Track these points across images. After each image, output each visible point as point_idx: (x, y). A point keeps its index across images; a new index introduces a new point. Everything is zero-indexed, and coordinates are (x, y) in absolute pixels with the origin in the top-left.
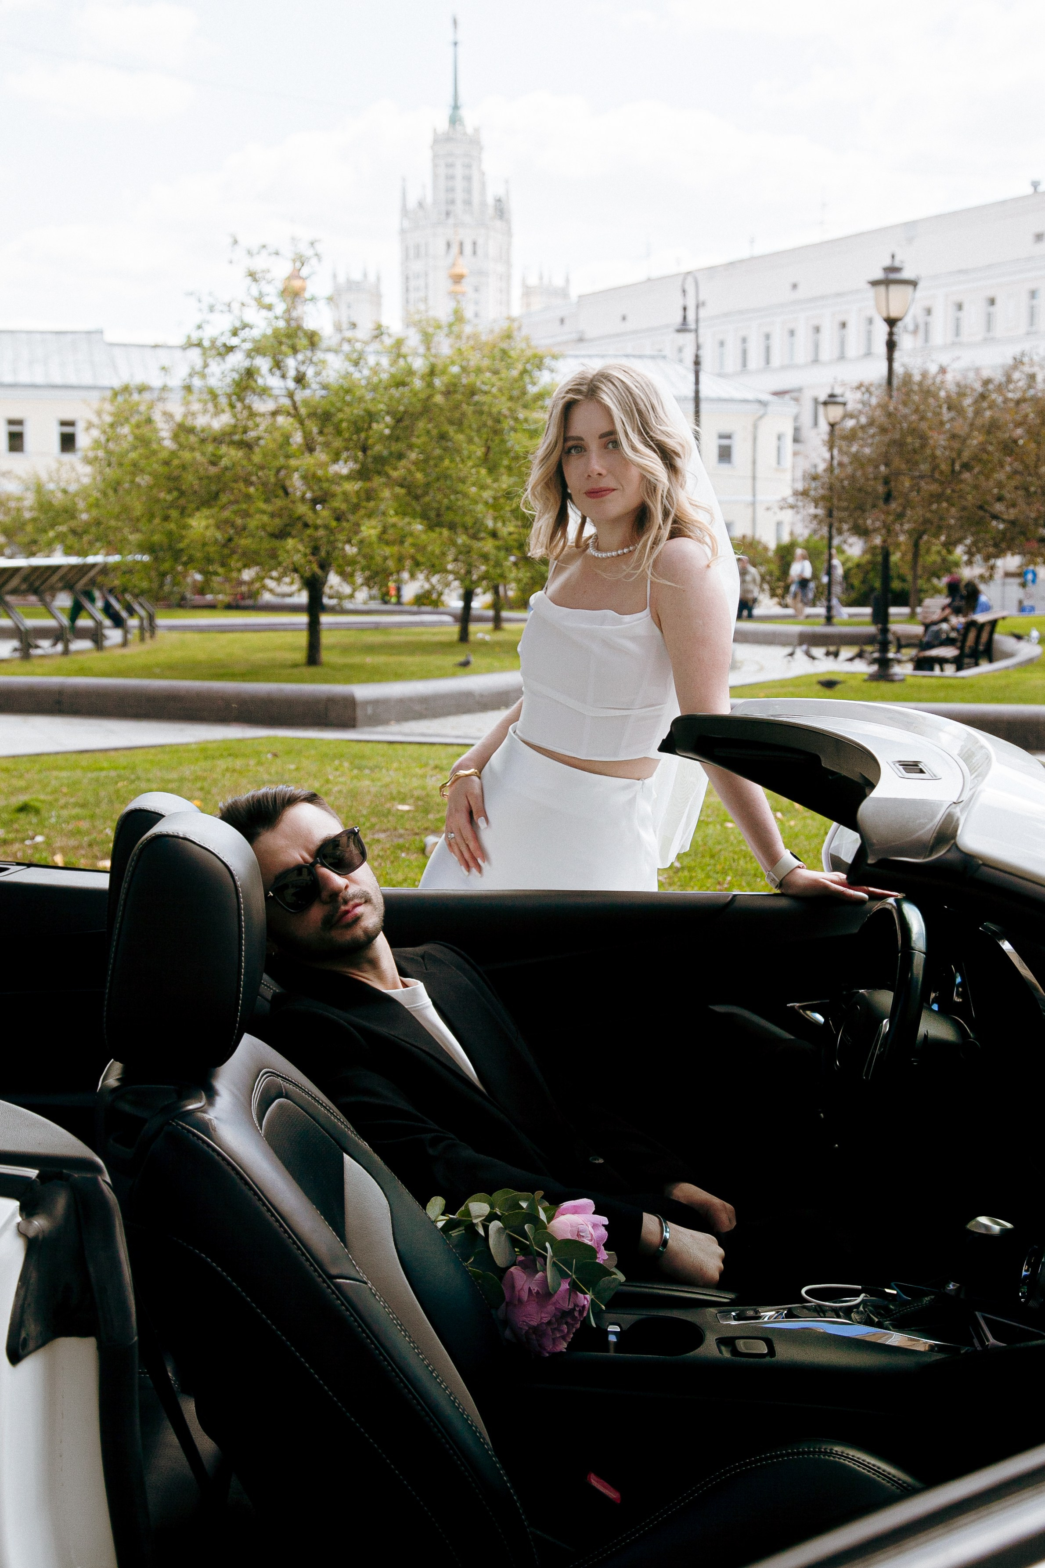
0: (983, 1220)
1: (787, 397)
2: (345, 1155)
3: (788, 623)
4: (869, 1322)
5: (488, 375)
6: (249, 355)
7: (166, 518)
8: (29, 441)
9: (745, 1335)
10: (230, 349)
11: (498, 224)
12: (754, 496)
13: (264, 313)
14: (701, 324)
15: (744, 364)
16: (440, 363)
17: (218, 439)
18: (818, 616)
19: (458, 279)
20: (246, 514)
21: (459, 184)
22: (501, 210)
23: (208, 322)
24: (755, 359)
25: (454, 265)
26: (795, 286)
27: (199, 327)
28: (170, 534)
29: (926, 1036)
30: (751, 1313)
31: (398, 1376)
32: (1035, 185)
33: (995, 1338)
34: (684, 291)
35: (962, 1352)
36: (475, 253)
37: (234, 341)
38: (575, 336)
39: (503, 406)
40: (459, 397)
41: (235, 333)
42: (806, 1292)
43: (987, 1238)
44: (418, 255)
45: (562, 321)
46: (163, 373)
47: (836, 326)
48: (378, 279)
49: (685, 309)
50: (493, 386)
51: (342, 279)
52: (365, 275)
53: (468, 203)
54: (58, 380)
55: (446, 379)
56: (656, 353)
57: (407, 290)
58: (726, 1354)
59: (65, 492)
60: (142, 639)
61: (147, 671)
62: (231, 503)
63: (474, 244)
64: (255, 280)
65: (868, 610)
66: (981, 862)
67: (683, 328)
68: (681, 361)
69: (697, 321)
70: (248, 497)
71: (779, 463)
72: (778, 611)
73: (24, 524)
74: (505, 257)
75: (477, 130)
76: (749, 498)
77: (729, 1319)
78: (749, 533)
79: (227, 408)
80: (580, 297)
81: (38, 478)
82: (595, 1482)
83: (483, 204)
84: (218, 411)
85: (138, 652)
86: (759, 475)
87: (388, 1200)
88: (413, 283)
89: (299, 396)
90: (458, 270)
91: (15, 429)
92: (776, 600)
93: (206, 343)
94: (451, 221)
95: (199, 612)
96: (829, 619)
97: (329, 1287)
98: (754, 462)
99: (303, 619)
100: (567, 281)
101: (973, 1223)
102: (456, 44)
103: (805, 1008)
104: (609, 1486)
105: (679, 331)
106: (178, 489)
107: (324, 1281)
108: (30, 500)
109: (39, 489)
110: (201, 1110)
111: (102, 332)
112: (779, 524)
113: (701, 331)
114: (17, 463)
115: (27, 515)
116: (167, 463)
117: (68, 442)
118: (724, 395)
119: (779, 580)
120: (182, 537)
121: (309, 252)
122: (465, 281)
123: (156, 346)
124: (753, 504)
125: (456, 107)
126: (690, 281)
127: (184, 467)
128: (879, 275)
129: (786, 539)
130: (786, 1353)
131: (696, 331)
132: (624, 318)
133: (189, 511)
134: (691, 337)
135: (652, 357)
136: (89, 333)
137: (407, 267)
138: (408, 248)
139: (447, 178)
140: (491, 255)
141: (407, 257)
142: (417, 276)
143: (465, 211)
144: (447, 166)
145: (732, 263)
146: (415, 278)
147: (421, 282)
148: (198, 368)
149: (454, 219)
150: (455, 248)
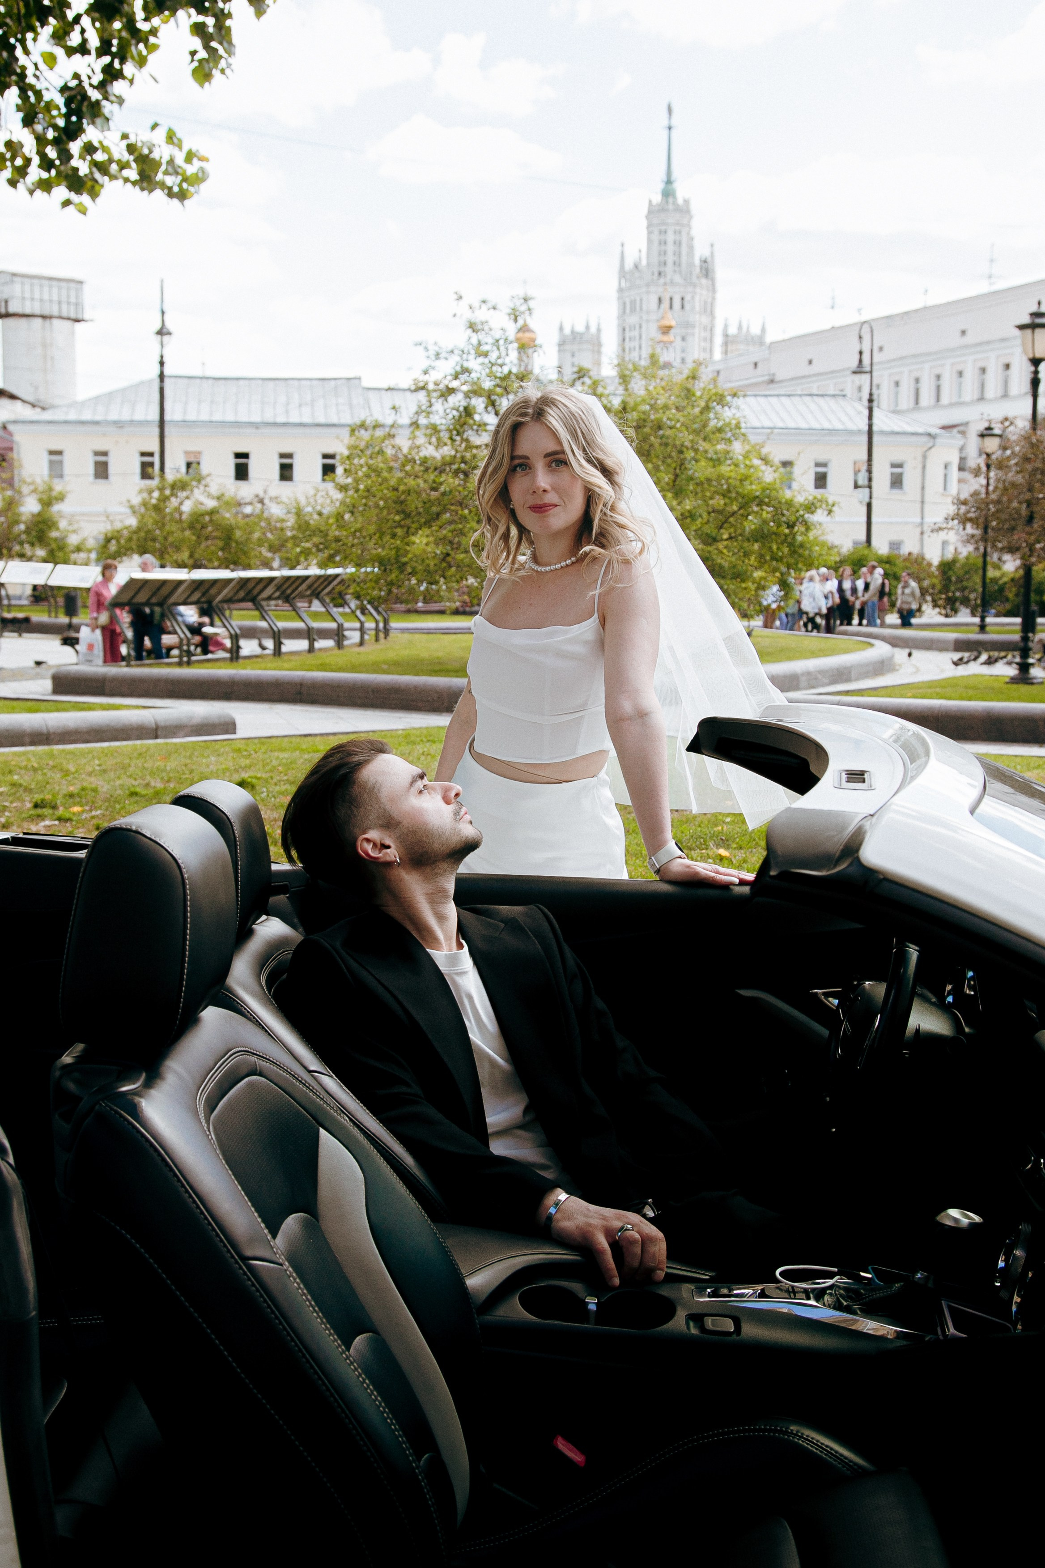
0: (954, 1213)
1: (955, 430)
2: (321, 1130)
3: (947, 631)
4: (838, 1307)
5: (674, 411)
6: (467, 395)
7: (394, 536)
8: (297, 471)
9: (714, 1312)
10: (451, 391)
11: (704, 281)
12: (922, 518)
13: (481, 360)
14: (875, 367)
15: (917, 402)
16: (631, 402)
17: (440, 469)
18: (974, 624)
19: (666, 330)
20: (462, 533)
21: (670, 248)
22: (707, 269)
23: (433, 368)
24: (926, 398)
25: (663, 318)
26: (964, 332)
27: (426, 372)
28: (398, 549)
29: (918, 1031)
30: (725, 1291)
31: (304, 1356)
33: (955, 1328)
34: (860, 338)
35: (927, 1339)
36: (683, 307)
37: (455, 384)
38: (766, 378)
39: (686, 438)
40: (647, 430)
41: (456, 377)
42: (781, 1274)
43: (956, 1231)
44: (633, 310)
45: (756, 364)
46: (393, 412)
47: (1001, 368)
48: (599, 330)
49: (861, 353)
50: (678, 421)
51: (567, 331)
52: (588, 327)
53: (678, 264)
54: (322, 420)
55: (635, 415)
56: (838, 393)
57: (624, 340)
58: (694, 1331)
59: (320, 514)
60: (377, 640)
61: (376, 668)
62: (450, 522)
63: (683, 299)
64: (475, 331)
65: (1018, 620)
66: (882, 877)
67: (859, 370)
68: (860, 399)
69: (872, 364)
70: (464, 518)
71: (945, 489)
72: (942, 620)
73: (286, 541)
74: (709, 310)
75: (686, 202)
76: (919, 520)
77: (703, 1296)
78: (915, 551)
79: (449, 442)
81: (298, 503)
82: (561, 1445)
83: (691, 264)
84: (440, 444)
85: (373, 651)
86: (927, 499)
87: (363, 1173)
88: (628, 334)
90: (666, 323)
91: (286, 461)
92: (937, 610)
93: (431, 386)
94: (662, 281)
95: (429, 617)
96: (983, 627)
97: (241, 1268)
98: (923, 488)
100: (764, 329)
101: (943, 1214)
102: (670, 128)
103: (827, 995)
104: (575, 1449)
105: (855, 372)
106: (403, 512)
107: (237, 1262)
108: (291, 521)
109: (299, 513)
110: (135, 1093)
111: (359, 379)
112: (945, 543)
113: (875, 374)
114: (285, 490)
115: (289, 534)
116: (396, 489)
117: (328, 470)
118: (897, 429)
119: (940, 592)
120: (407, 552)
121: (523, 308)
122: (672, 331)
123: (389, 389)
124: (922, 524)
125: (669, 182)
126: (866, 328)
127: (409, 492)
128: (1027, 320)
129: (949, 556)
130: (751, 1331)
131: (871, 372)
132: (810, 362)
133: (412, 530)
134: (866, 378)
135: (834, 396)
136: (349, 379)
137: (624, 320)
138: (624, 304)
139: (660, 243)
140: (697, 308)
141: (624, 312)
142: (632, 328)
143: (675, 271)
144: (660, 232)
145: (906, 313)
146: (630, 330)
147: (636, 333)
148: (424, 408)
149: (665, 278)
150: (665, 303)
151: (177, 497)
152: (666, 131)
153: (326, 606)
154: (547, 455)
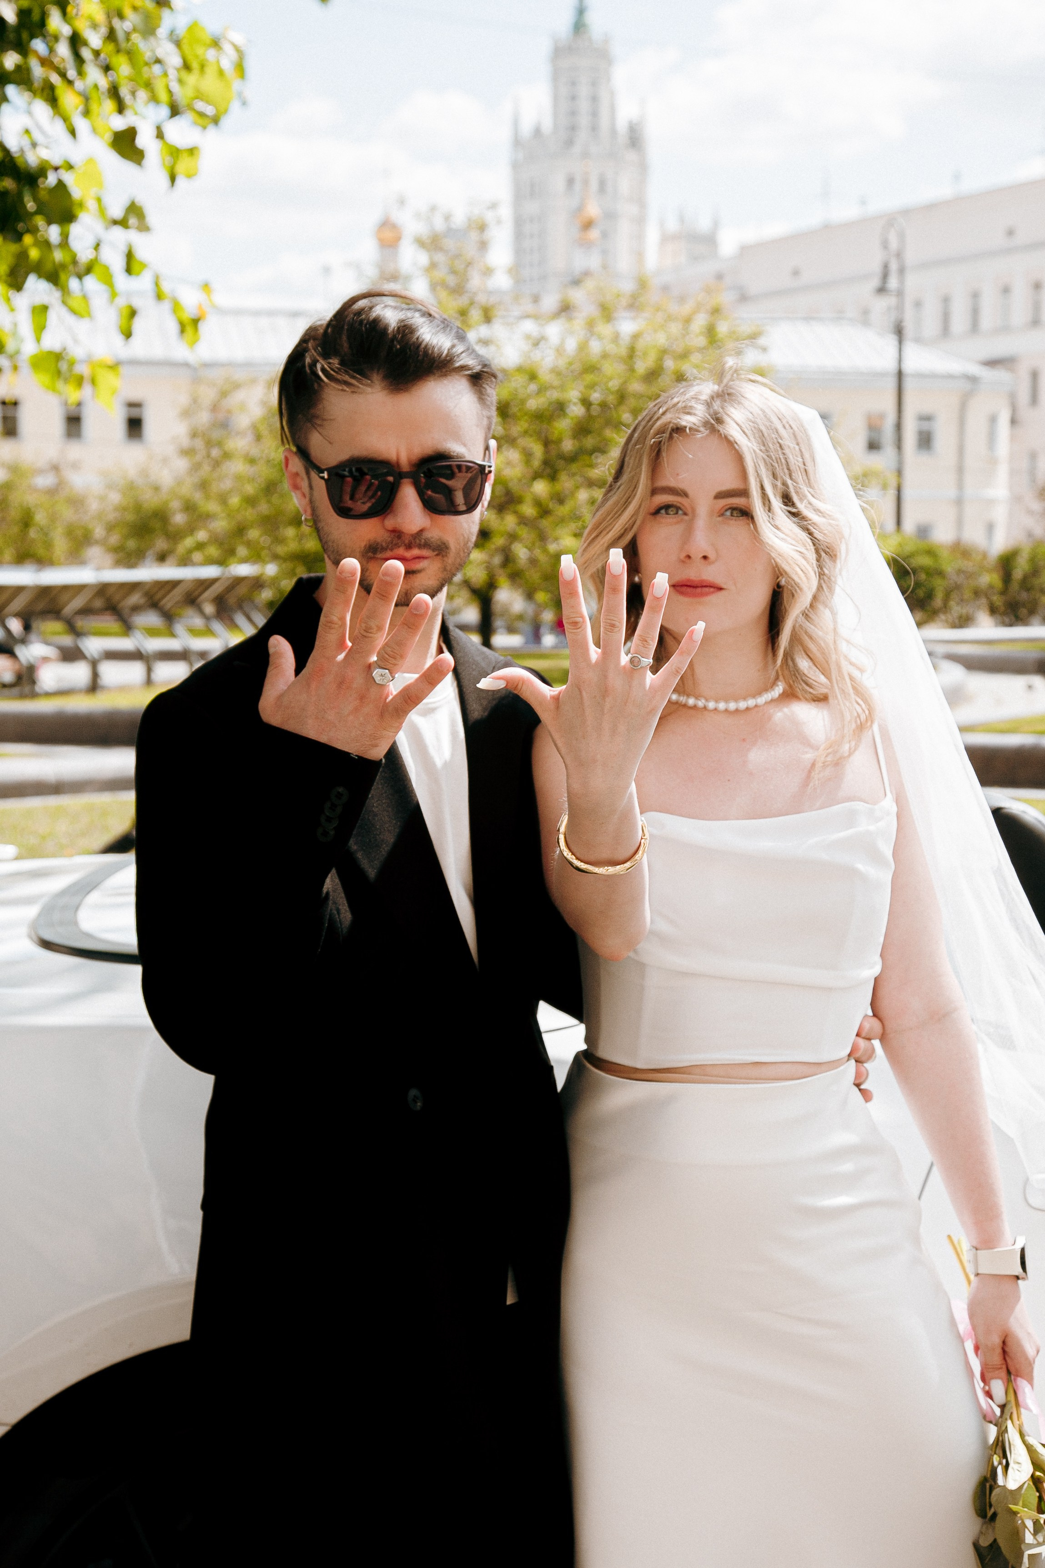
1: (1001, 367)
11: (631, 156)
12: (960, 491)
15: (947, 326)
19: (586, 224)
21: (584, 106)
22: (635, 140)
24: (960, 321)
25: (579, 208)
34: (886, 244)
36: (602, 191)
38: (735, 294)
44: (533, 194)
45: (719, 276)
49: (885, 266)
53: (594, 128)
54: (123, 353)
63: (602, 179)
67: (882, 289)
69: (902, 281)
71: (993, 452)
75: (606, 40)
76: (955, 493)
83: (613, 132)
86: (967, 466)
90: (585, 214)
94: (574, 151)
98: (961, 451)
117: (135, 426)
118: (924, 368)
119: (1002, 593)
122: (597, 226)
125: (581, 12)
131: (899, 292)
132: (796, 273)
134: (892, 301)
135: (836, 320)
138: (520, 187)
139: (569, 98)
140: (622, 193)
141: (520, 199)
142: (532, 220)
143: (590, 139)
144: (569, 83)
145: (932, 205)
146: (529, 222)
147: (537, 227)
149: (577, 149)
150: (578, 186)
153: (207, 618)
154: (720, 496)
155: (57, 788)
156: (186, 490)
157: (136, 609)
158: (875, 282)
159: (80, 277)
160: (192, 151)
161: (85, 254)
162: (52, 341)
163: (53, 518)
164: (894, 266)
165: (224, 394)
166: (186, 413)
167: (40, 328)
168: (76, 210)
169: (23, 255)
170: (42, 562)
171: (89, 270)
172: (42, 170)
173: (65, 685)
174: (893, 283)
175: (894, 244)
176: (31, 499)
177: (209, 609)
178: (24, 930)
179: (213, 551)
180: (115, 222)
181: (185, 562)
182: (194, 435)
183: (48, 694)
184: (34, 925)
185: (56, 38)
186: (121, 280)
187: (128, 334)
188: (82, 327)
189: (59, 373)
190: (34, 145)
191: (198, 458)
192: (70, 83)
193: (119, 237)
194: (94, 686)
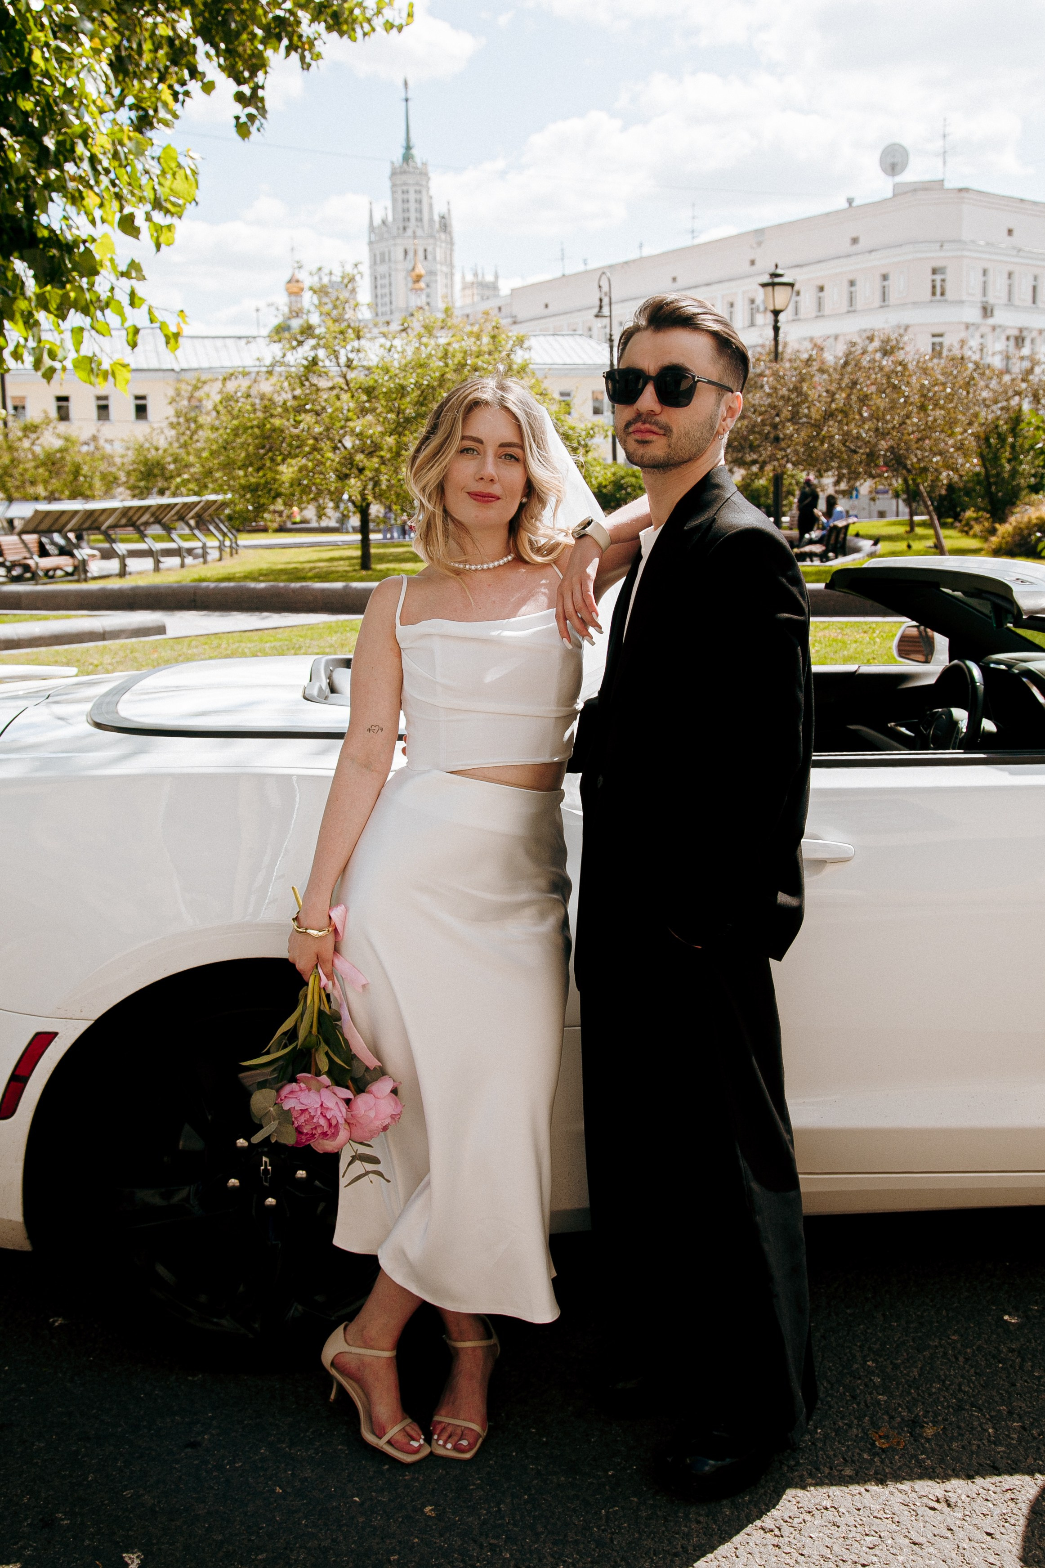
5: (487, 356)
8: (114, 411)
11: (443, 236)
19: (417, 278)
21: (412, 206)
22: (445, 225)
25: (411, 267)
32: (850, 201)
34: (600, 287)
36: (426, 258)
44: (383, 261)
45: (500, 309)
49: (601, 300)
53: (420, 220)
57: (376, 287)
63: (425, 250)
67: (600, 314)
69: (609, 308)
74: (449, 261)
75: (425, 164)
80: (512, 290)
83: (431, 220)
85: (230, 565)
88: (379, 282)
89: (351, 375)
90: (415, 272)
94: (407, 234)
99: (358, 537)
100: (497, 277)
102: (407, 100)
122: (422, 280)
125: (408, 148)
128: (766, 279)
131: (609, 316)
132: (546, 305)
134: (606, 321)
137: (375, 270)
138: (375, 255)
139: (403, 201)
140: (438, 258)
141: (375, 263)
142: (383, 277)
143: (417, 226)
144: (403, 192)
145: (626, 263)
146: (381, 278)
147: (386, 281)
148: (278, 358)
149: (409, 232)
150: (411, 255)
151: (28, 437)
152: (404, 103)
153: (191, 528)
154: (502, 445)
155: (103, 636)
156: (175, 448)
157: (146, 524)
158: (596, 310)
159: (102, 310)
160: (169, 227)
161: (104, 296)
162: (87, 349)
163: (94, 469)
164: (606, 301)
165: (196, 388)
166: (172, 401)
167: (78, 343)
168: (99, 268)
169: (66, 296)
170: (87, 498)
171: (107, 305)
172: (76, 243)
173: (104, 573)
174: (606, 311)
175: (605, 288)
176: (79, 459)
177: (192, 522)
178: (84, 718)
179: (193, 486)
180: (123, 274)
181: (174, 495)
182: (178, 415)
183: (94, 578)
184: (90, 714)
185: (81, 160)
186: (128, 309)
187: (134, 345)
188: (104, 341)
189: (92, 370)
190: (70, 227)
191: (182, 429)
192: (91, 187)
193: (125, 285)
194: (123, 573)
